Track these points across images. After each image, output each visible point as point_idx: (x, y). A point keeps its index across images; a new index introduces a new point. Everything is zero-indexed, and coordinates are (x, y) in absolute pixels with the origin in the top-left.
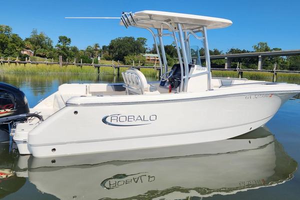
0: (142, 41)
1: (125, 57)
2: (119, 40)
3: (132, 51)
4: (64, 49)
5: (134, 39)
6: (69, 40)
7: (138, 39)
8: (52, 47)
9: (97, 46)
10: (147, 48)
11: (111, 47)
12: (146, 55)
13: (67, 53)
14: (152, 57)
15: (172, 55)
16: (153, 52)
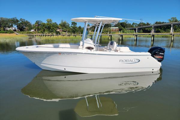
4: (74, 28)
6: (76, 24)
8: (70, 27)
9: (88, 25)
10: (112, 25)
12: (112, 28)
14: (114, 29)
15: (124, 27)
16: (115, 26)
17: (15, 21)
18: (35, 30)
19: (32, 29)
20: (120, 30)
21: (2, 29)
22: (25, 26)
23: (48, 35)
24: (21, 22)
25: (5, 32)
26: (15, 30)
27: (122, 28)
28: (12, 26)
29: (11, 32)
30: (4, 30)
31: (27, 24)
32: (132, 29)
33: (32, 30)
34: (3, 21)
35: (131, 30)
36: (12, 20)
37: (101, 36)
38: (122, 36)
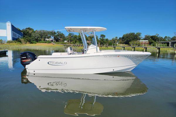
0: (139, 34)
1: (130, 42)
2: (127, 35)
3: (133, 39)
5: (134, 33)
6: (105, 36)
7: (137, 33)
8: (98, 39)
9: (116, 38)
10: (141, 38)
11: (123, 38)
12: (141, 41)
13: (103, 42)
14: (144, 42)
15: (155, 40)
16: (145, 39)
17: (53, 33)
18: (68, 41)
19: (65, 40)
20: (150, 43)
21: (43, 39)
22: (61, 38)
24: (58, 34)
25: (45, 42)
26: (52, 41)
27: (153, 41)
28: (50, 37)
29: (49, 42)
30: (44, 40)
31: (62, 35)
32: (165, 43)
33: (65, 41)
34: (44, 33)
35: (163, 43)
36: (51, 32)
37: (135, 48)
38: (159, 49)
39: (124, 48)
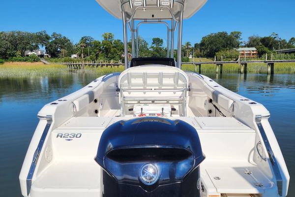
0: (237, 35)
1: (217, 53)
2: (210, 36)
3: (224, 46)
4: (157, 50)
5: (226, 33)
6: (162, 41)
7: (232, 33)
9: (188, 44)
10: (241, 42)
11: (202, 44)
12: (240, 49)
14: (247, 51)
15: (270, 48)
16: (248, 46)
17: (42, 38)
18: (80, 56)
19: (73, 53)
20: (260, 54)
21: (19, 53)
22: (61, 47)
23: (107, 65)
24: (54, 39)
25: (24, 58)
26: (42, 56)
27: (266, 49)
28: (36, 47)
29: (35, 59)
30: (23, 55)
31: (64, 43)
32: (290, 53)
33: (74, 56)
34: (22, 38)
35: (286, 53)
36: (38, 37)
37: (221, 65)
38: (272, 65)
39: (200, 65)
